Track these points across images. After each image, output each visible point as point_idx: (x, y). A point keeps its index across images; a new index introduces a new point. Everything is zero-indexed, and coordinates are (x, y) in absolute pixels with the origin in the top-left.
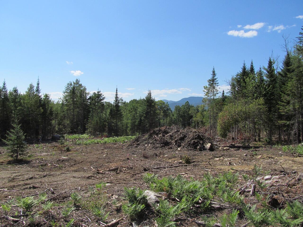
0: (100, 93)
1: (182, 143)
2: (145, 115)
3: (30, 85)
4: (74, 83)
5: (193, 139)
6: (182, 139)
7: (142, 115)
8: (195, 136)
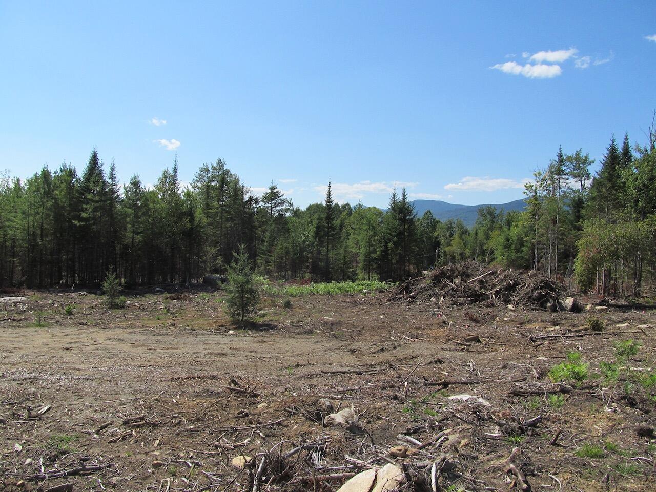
0: (275, 191)
1: (512, 296)
2: (395, 239)
3: (165, 171)
4: (214, 168)
5: (536, 289)
6: (511, 288)
7: (389, 240)
8: (541, 282)
